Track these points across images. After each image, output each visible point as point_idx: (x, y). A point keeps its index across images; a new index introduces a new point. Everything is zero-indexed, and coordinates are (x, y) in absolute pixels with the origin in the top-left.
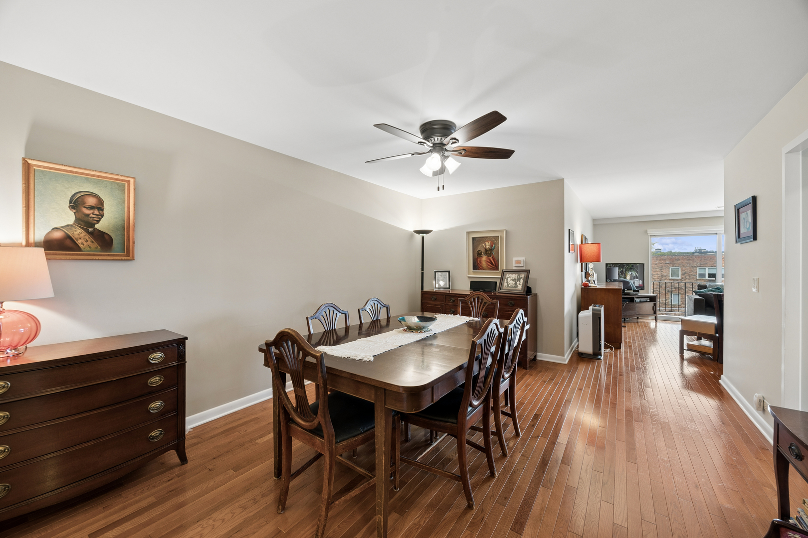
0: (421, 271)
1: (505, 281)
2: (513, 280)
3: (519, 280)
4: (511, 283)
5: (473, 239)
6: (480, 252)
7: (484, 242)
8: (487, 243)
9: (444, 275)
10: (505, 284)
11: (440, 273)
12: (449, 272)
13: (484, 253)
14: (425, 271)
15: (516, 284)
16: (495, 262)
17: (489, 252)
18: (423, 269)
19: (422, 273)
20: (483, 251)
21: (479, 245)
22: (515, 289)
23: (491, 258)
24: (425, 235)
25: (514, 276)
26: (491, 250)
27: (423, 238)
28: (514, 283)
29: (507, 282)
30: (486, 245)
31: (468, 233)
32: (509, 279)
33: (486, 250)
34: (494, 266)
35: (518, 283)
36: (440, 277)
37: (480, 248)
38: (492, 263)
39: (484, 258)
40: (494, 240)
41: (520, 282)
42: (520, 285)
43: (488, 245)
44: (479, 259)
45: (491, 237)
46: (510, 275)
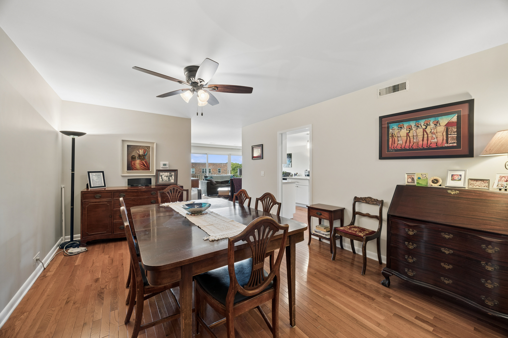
0: (70, 172)
1: (160, 178)
2: (166, 177)
3: (171, 176)
4: (165, 179)
5: (128, 146)
6: (134, 157)
7: (138, 150)
8: (140, 151)
9: (98, 175)
10: (160, 179)
11: (94, 174)
12: (103, 172)
13: (137, 157)
14: (75, 172)
15: (169, 179)
16: (147, 165)
17: (141, 157)
18: (73, 170)
19: (73, 175)
20: (137, 156)
21: (133, 151)
22: (169, 182)
23: (144, 161)
24: (76, 137)
25: (167, 174)
26: (144, 155)
27: (73, 140)
28: (167, 178)
29: (162, 178)
30: (139, 151)
31: (123, 141)
32: (163, 176)
33: (139, 156)
34: (147, 167)
35: (171, 178)
36: (94, 177)
37: (134, 153)
38: (144, 165)
39: (138, 162)
40: (147, 149)
41: (172, 177)
42: (172, 179)
43: (141, 152)
44: (133, 162)
45: (144, 146)
46: (163, 173)
